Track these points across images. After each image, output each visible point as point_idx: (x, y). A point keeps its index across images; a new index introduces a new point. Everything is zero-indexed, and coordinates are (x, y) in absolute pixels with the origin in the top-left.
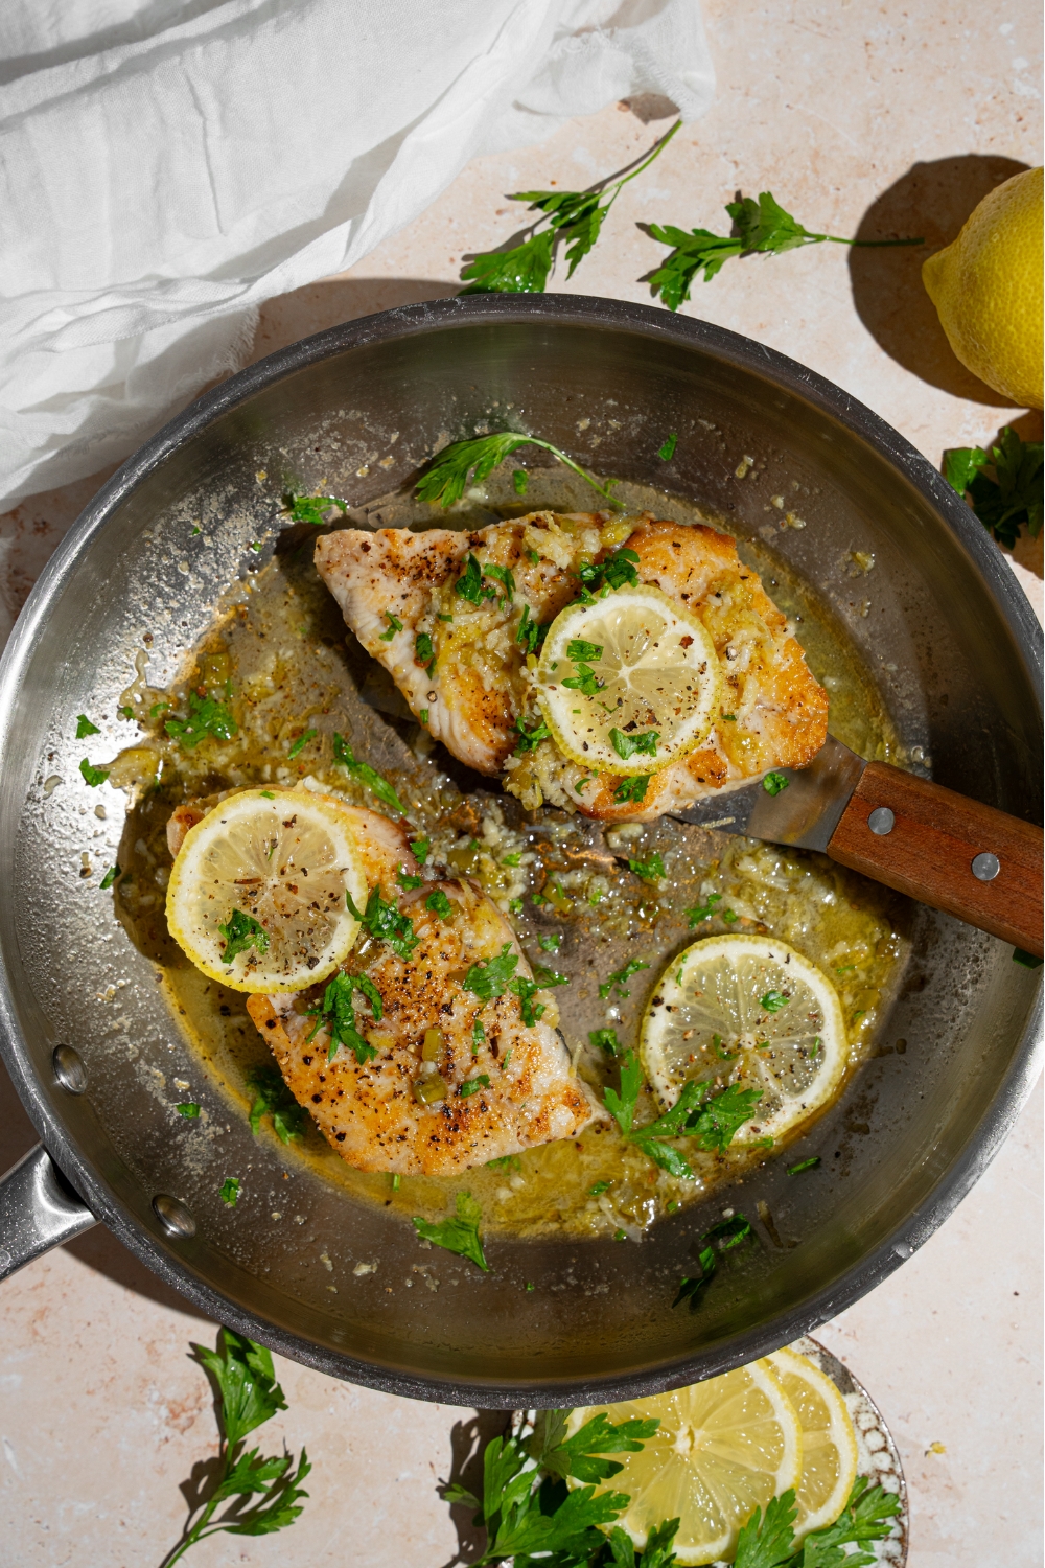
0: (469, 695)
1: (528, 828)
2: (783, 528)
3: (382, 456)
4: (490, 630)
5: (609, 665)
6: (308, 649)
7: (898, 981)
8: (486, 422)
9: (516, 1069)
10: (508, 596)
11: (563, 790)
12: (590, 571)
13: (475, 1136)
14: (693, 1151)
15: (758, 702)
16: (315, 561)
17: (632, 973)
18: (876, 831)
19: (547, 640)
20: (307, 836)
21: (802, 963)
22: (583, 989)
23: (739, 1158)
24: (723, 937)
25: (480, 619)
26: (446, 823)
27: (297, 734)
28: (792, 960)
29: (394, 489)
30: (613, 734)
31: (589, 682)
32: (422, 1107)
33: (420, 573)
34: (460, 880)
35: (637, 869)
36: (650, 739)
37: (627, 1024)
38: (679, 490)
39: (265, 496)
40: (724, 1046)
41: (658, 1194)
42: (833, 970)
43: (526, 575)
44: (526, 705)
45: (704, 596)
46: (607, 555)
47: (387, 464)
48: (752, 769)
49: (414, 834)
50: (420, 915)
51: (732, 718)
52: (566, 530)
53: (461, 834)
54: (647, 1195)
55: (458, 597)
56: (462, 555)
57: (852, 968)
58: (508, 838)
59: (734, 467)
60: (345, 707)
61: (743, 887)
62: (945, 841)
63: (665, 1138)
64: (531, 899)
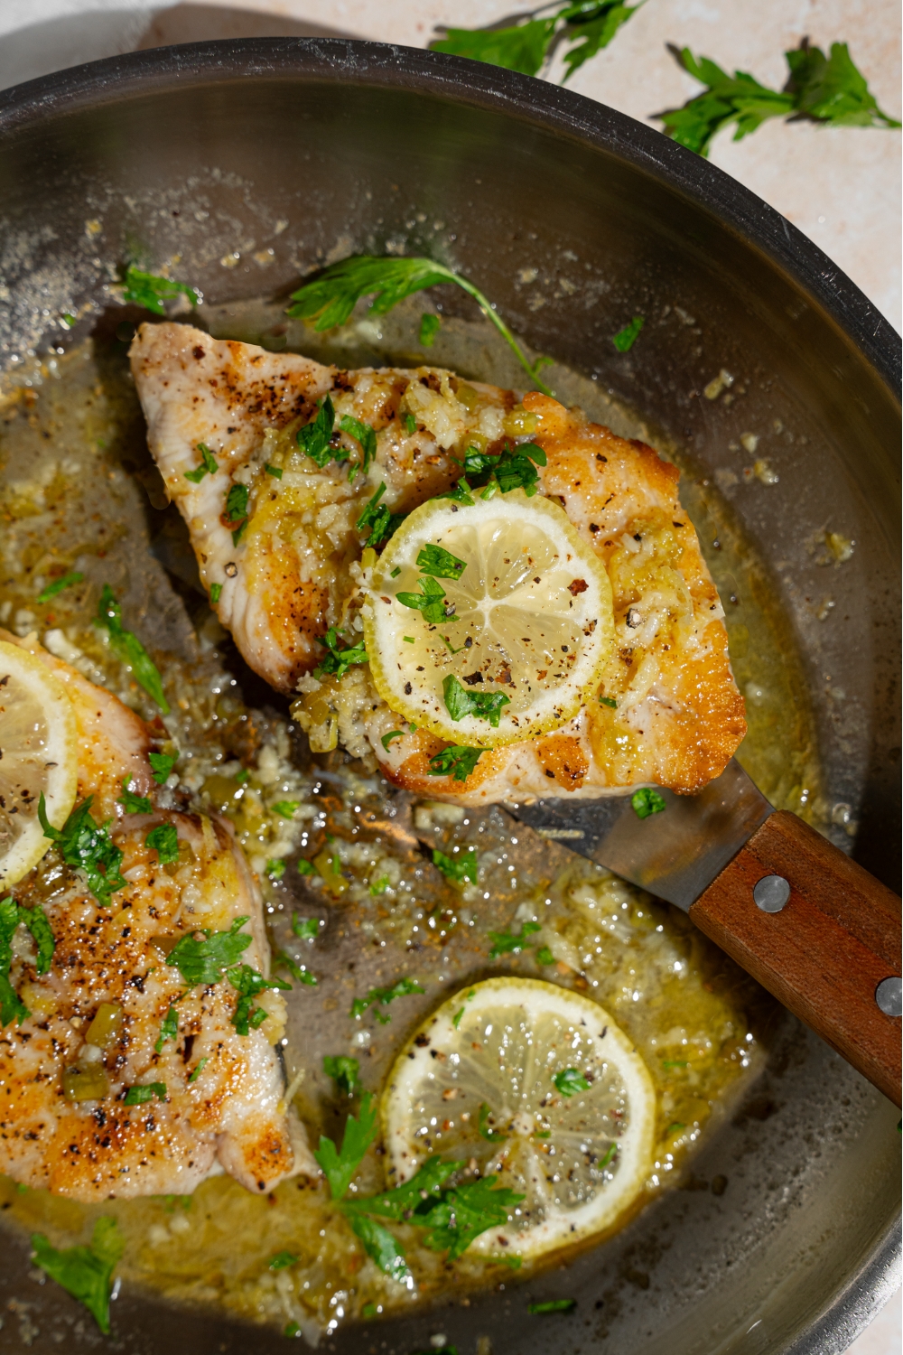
0: (278, 580)
1: (317, 773)
2: (748, 478)
3: (260, 248)
4: (329, 503)
5: (468, 589)
6: (100, 469)
7: (736, 1099)
8: (404, 239)
9: (208, 1084)
10: (363, 465)
11: (367, 738)
12: (478, 460)
13: (129, 1161)
14: (415, 1245)
15: (651, 692)
16: (131, 354)
17: (400, 995)
18: (761, 904)
19: (396, 535)
20: (17, 707)
21: (620, 1043)
22: (332, 998)
23: (472, 1270)
24: (528, 981)
25: (319, 485)
26: (214, 738)
27: (58, 572)
28: (609, 1035)
29: (265, 294)
30: (448, 682)
31: (435, 606)
32: (69, 1103)
33: (259, 406)
34: (203, 818)
35: (442, 864)
36: (496, 702)
37: (376, 1057)
38: (627, 395)
39: (95, 255)
40: (491, 1122)
41: (356, 1290)
42: (659, 1062)
43: (395, 445)
44: (346, 613)
45: (619, 535)
46: (506, 445)
47: (265, 258)
48: (621, 778)
49: (162, 743)
50: (136, 849)
51: (611, 703)
52: (462, 400)
53: (230, 757)
54: (341, 1284)
55: (297, 449)
56: (319, 396)
57: (683, 1064)
58: (288, 779)
59: (705, 381)
60: (127, 554)
61: (572, 923)
62: (849, 945)
63: (384, 1219)
64: (296, 865)
